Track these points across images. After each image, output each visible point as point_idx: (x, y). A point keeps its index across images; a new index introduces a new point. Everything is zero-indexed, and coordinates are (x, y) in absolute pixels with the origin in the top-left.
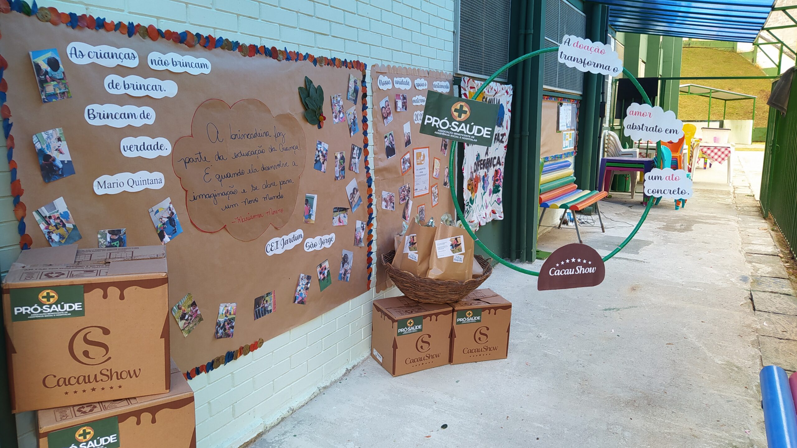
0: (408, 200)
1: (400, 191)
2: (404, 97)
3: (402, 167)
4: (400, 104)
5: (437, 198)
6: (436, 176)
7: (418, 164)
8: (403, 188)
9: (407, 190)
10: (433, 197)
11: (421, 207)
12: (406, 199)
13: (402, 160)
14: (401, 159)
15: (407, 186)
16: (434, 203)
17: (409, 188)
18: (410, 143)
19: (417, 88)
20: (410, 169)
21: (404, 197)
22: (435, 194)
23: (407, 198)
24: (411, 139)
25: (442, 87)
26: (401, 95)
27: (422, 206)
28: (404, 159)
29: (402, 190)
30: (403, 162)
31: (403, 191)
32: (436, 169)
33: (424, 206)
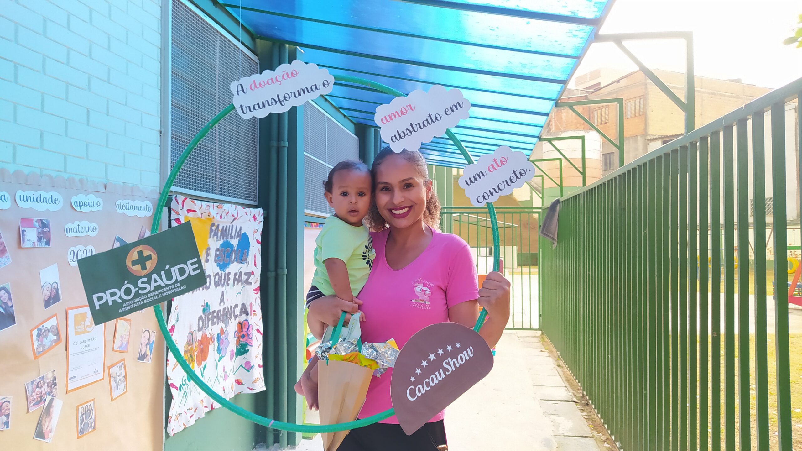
0: (52, 400)
1: (30, 388)
2: (42, 223)
3: (36, 344)
4: (31, 235)
5: (124, 384)
6: (120, 347)
7: (77, 333)
8: (38, 381)
9: (48, 383)
10: (113, 384)
11: (84, 406)
12: (45, 401)
13: (35, 333)
14: (31, 331)
15: (50, 376)
16: (116, 394)
17: (55, 379)
18: (59, 300)
19: (77, 208)
20: (56, 345)
21: (41, 397)
22: (118, 378)
23: (48, 398)
24: (60, 292)
25: (135, 208)
26: (35, 219)
27: (88, 404)
28: (40, 330)
29: (35, 386)
30: (39, 335)
31: (37, 387)
32: (122, 337)
33: (92, 403)
